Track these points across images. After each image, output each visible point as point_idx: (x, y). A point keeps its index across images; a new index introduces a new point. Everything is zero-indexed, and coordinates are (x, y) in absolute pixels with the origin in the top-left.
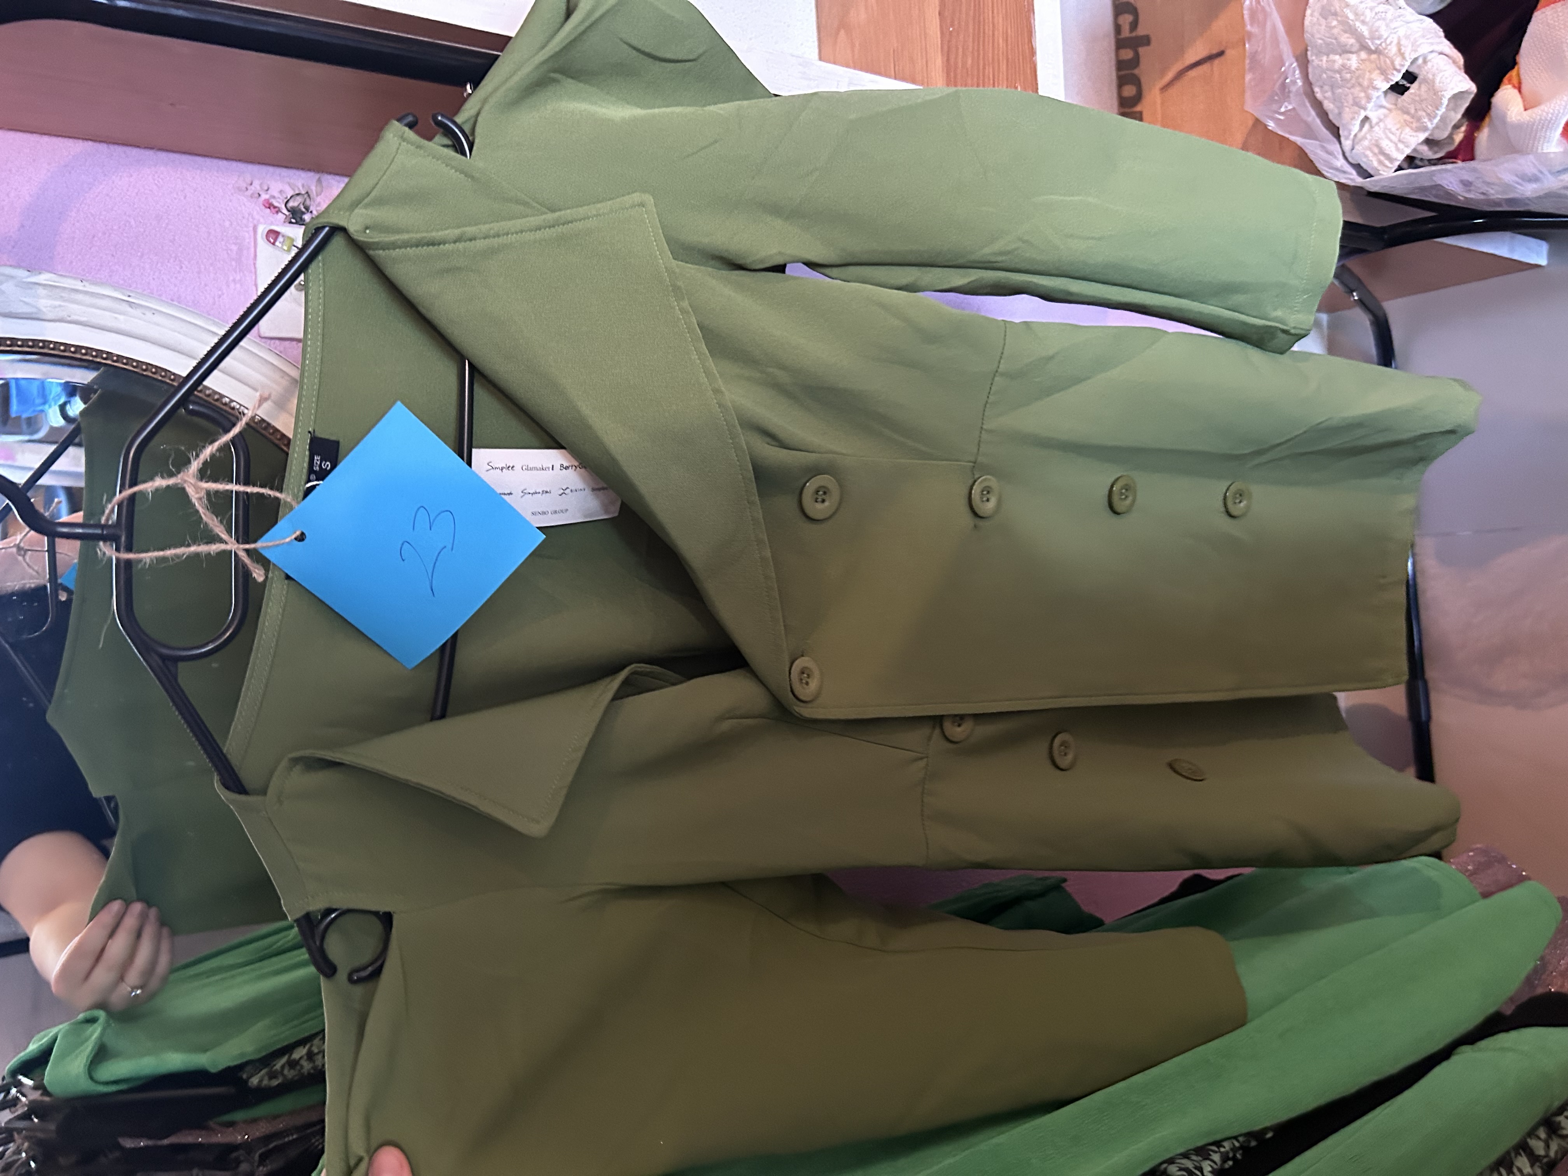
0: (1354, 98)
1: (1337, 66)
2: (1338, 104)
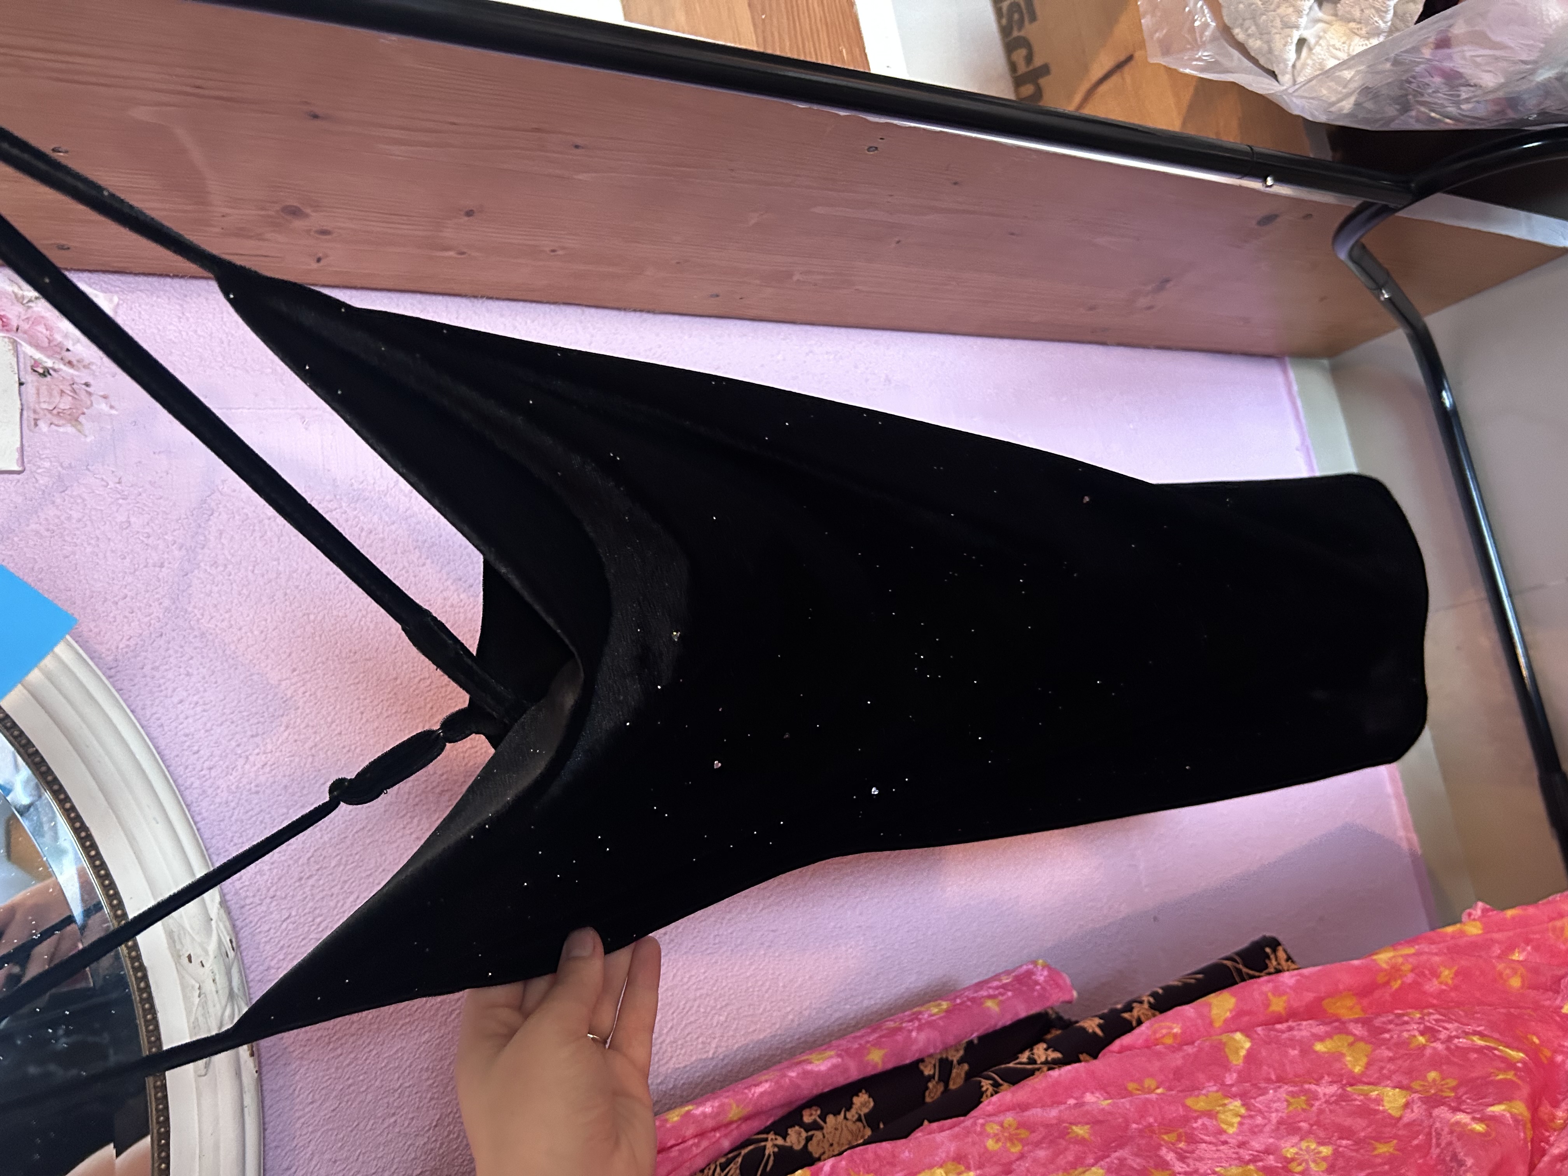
0: (1282, 20)
2: (1265, 37)
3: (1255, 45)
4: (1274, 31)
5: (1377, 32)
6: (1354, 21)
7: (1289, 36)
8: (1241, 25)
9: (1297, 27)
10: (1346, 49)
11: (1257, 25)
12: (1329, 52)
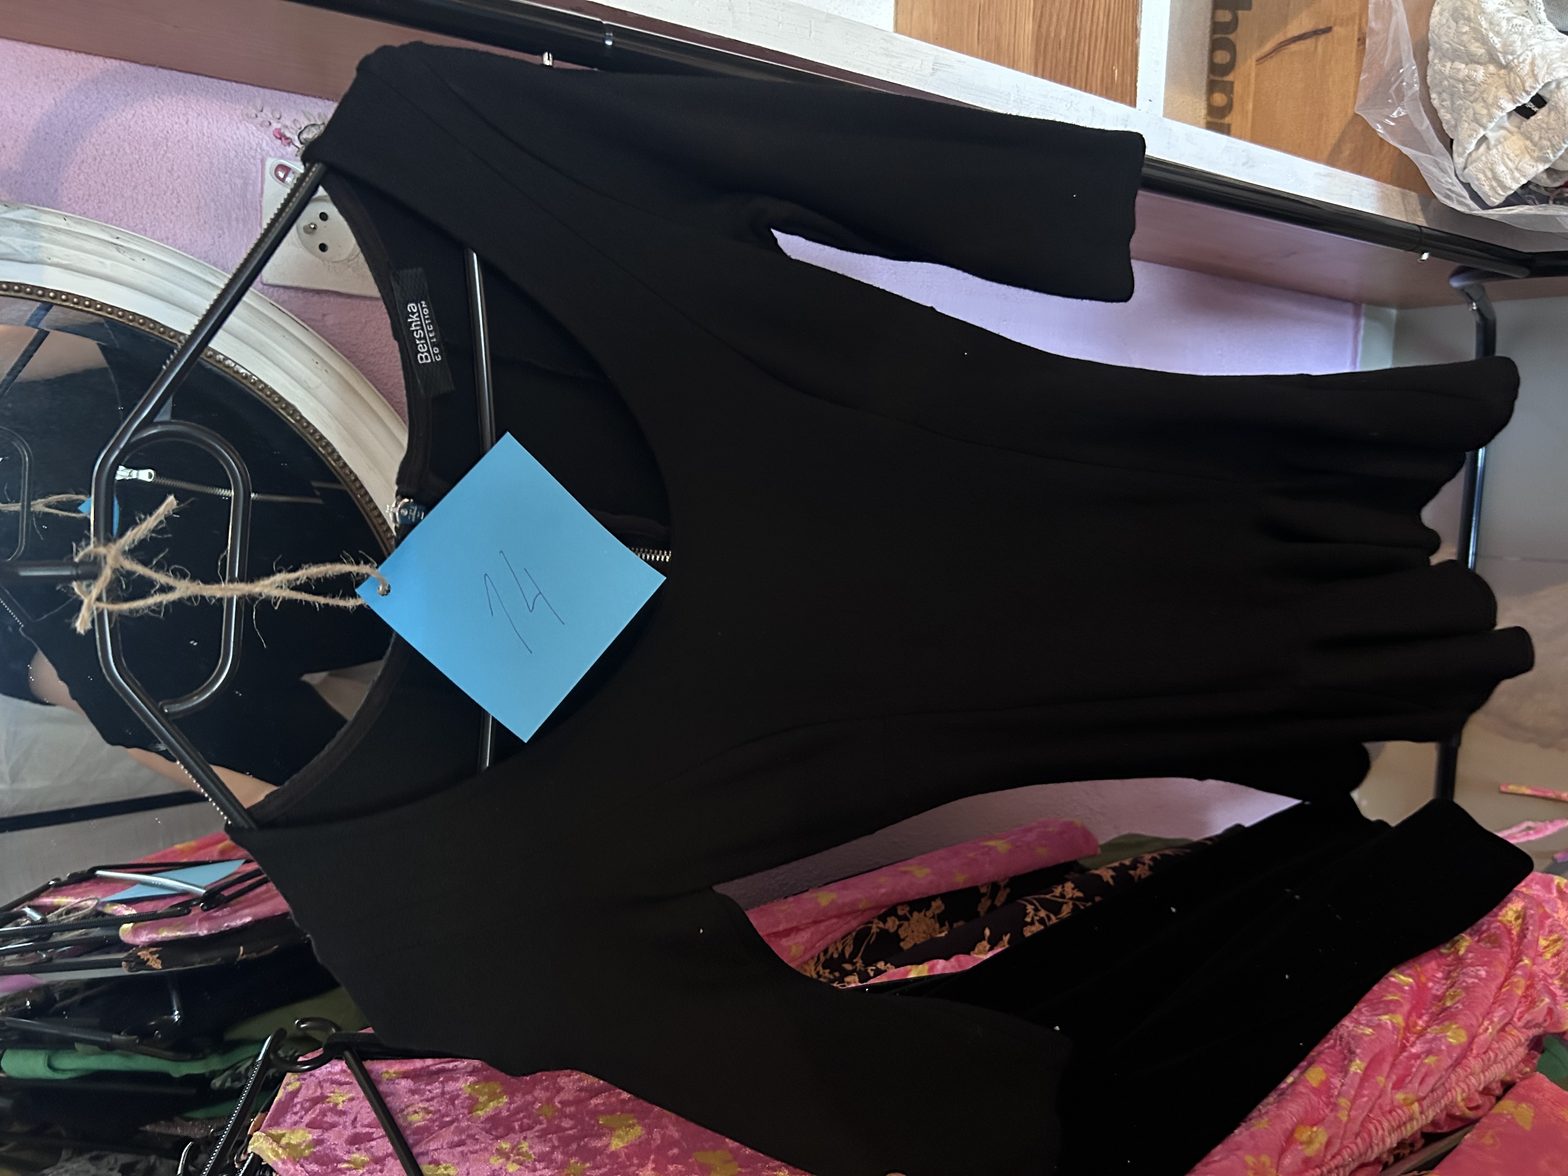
0: (1475, 114)
1: (1461, 76)
2: (1456, 115)
3: (1445, 115)
4: (1465, 118)
7: (1475, 131)
8: (1440, 94)
9: (1485, 128)
10: (1516, 162)
11: (1453, 103)
12: (1503, 159)
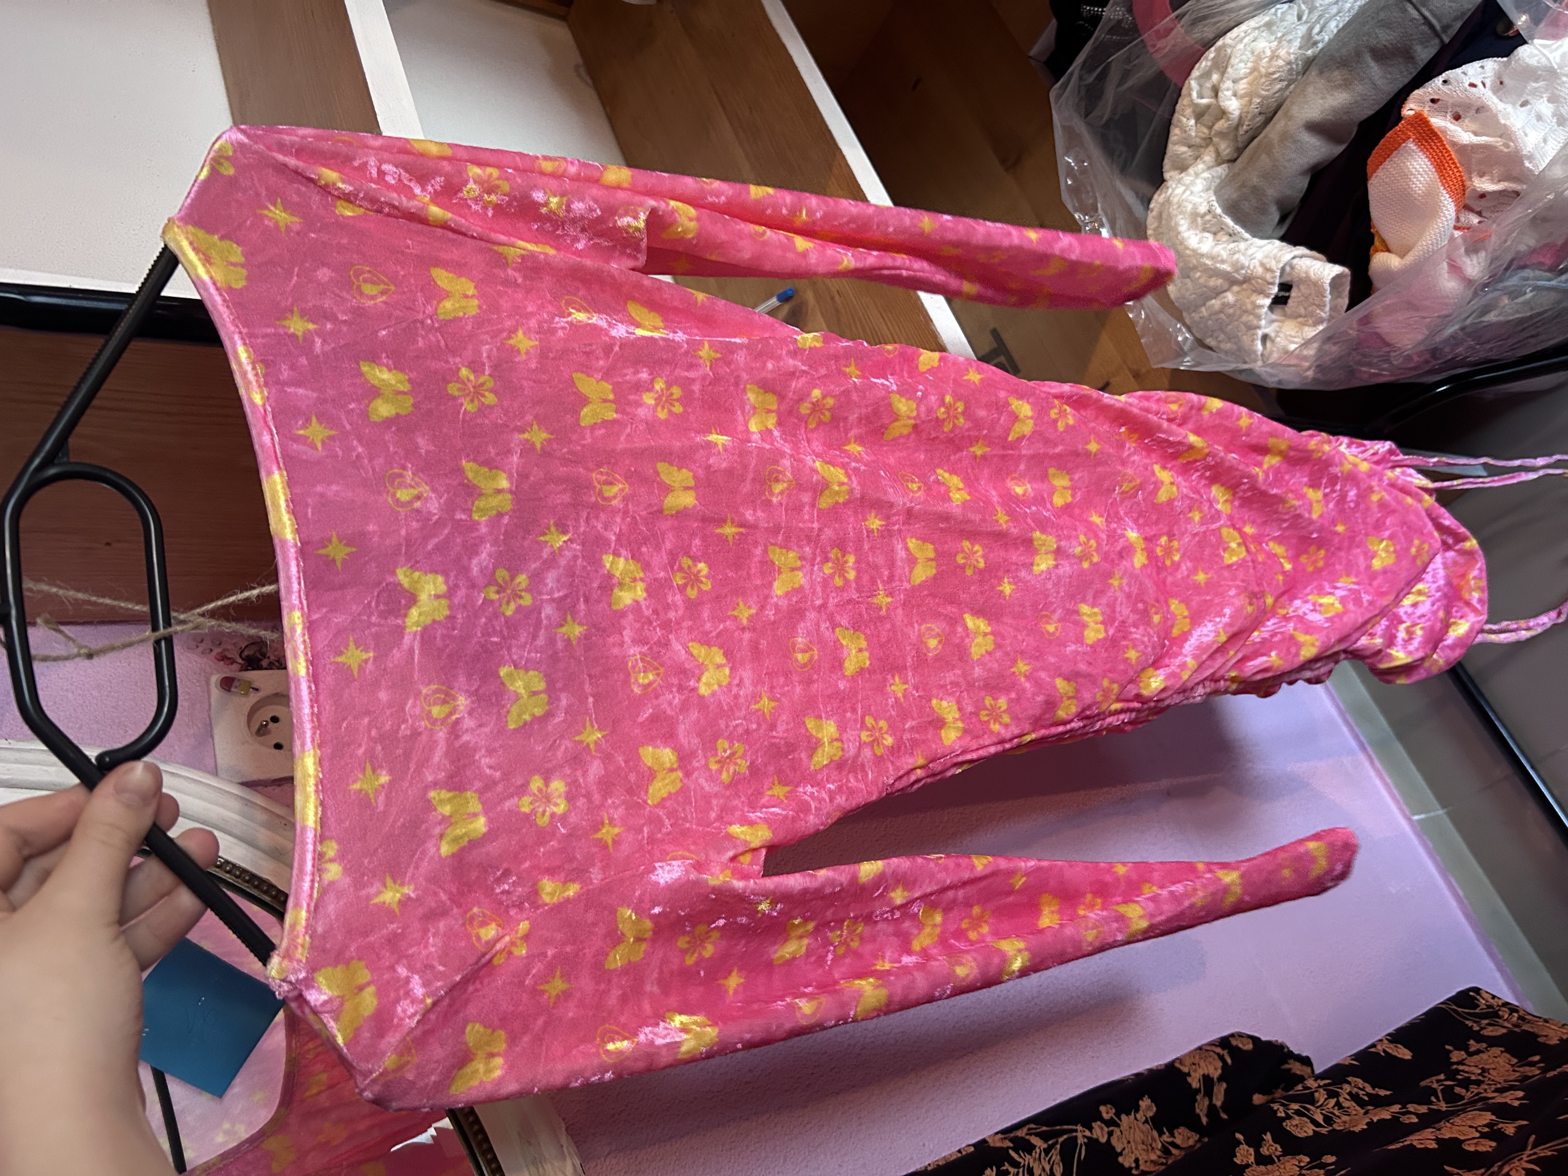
0: (1245, 325)
1: (1217, 309)
2: (1234, 339)
4: (1240, 334)
5: (1320, 321)
6: (1300, 316)
7: (1254, 335)
8: (1211, 336)
9: (1259, 327)
10: (1301, 336)
11: (1225, 333)
12: (1288, 340)
